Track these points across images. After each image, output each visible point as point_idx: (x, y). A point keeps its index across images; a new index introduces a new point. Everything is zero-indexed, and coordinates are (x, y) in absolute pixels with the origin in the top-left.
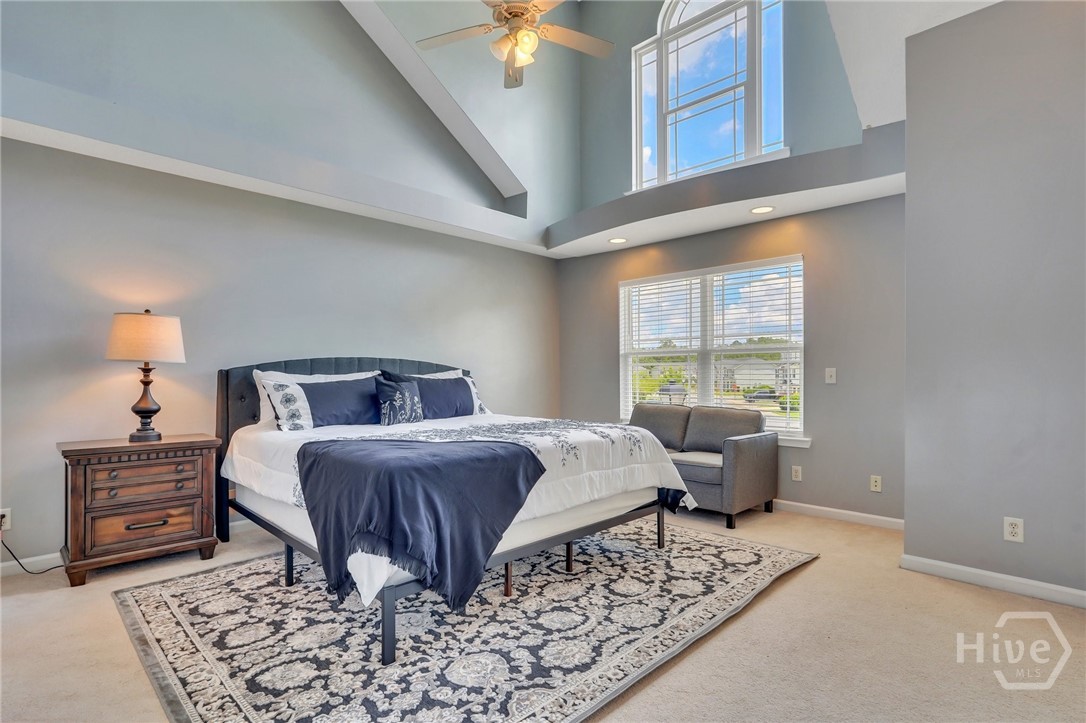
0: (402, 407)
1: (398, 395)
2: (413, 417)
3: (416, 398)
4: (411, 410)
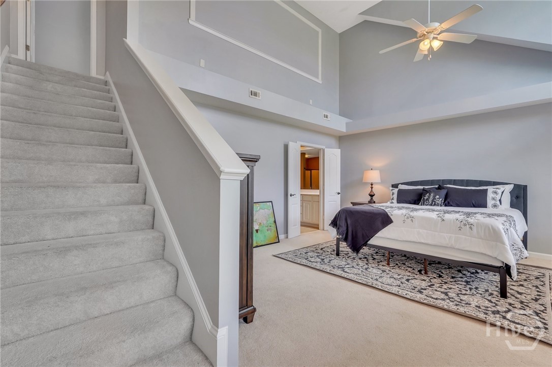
0: (427, 199)
1: (428, 194)
2: (434, 203)
3: (438, 197)
4: (433, 201)
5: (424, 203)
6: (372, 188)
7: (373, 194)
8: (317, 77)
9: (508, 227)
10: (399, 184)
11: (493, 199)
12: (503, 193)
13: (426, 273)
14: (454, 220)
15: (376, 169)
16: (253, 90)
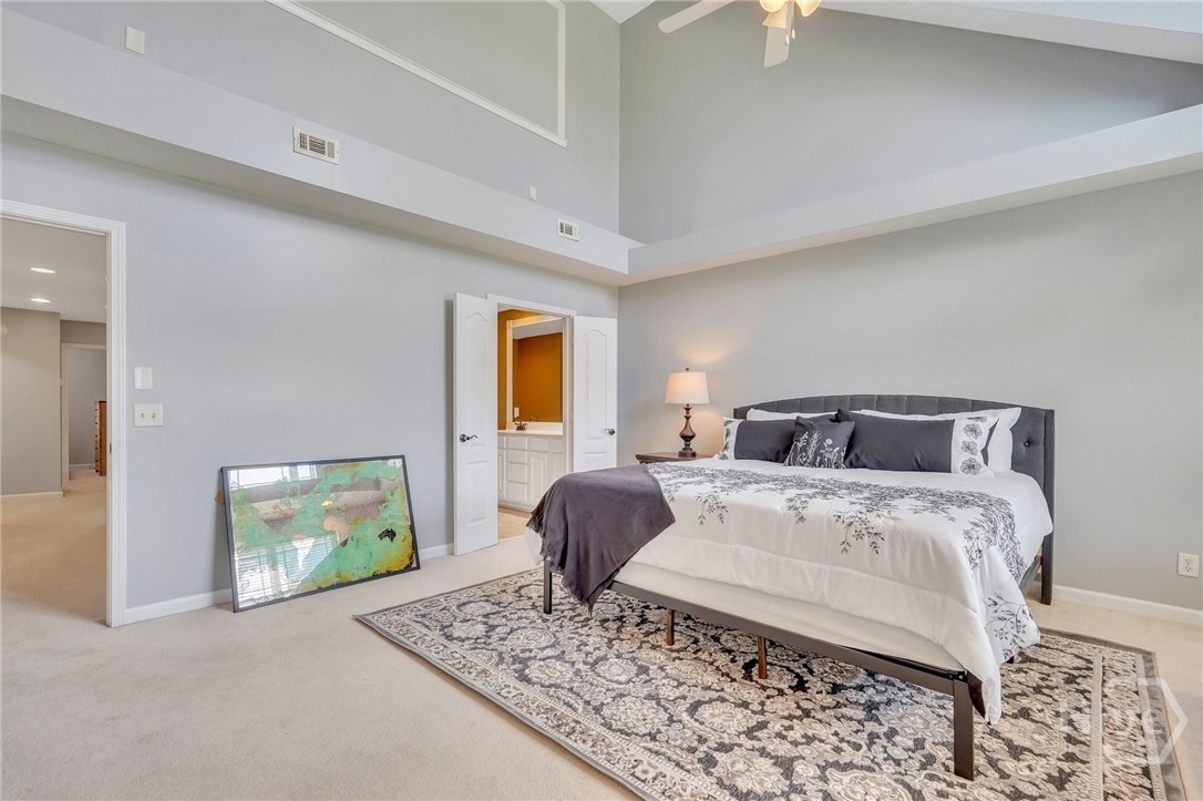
0: (804, 449)
1: (806, 436)
2: (819, 461)
3: (829, 441)
4: (816, 453)
5: (795, 459)
6: (688, 418)
7: (690, 434)
8: (554, 130)
9: (982, 544)
10: (749, 408)
11: (968, 448)
12: (992, 430)
13: (763, 675)
14: (830, 519)
15: (698, 369)
16: (308, 134)
